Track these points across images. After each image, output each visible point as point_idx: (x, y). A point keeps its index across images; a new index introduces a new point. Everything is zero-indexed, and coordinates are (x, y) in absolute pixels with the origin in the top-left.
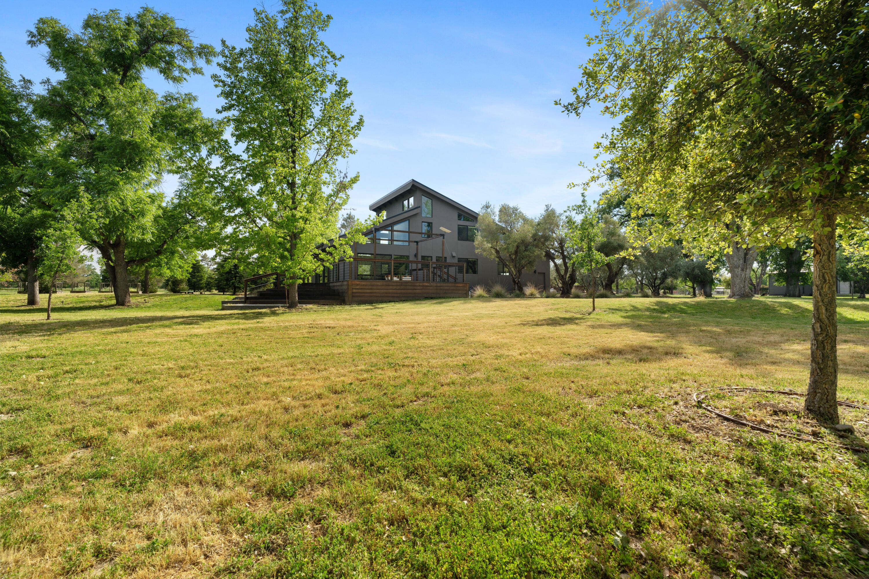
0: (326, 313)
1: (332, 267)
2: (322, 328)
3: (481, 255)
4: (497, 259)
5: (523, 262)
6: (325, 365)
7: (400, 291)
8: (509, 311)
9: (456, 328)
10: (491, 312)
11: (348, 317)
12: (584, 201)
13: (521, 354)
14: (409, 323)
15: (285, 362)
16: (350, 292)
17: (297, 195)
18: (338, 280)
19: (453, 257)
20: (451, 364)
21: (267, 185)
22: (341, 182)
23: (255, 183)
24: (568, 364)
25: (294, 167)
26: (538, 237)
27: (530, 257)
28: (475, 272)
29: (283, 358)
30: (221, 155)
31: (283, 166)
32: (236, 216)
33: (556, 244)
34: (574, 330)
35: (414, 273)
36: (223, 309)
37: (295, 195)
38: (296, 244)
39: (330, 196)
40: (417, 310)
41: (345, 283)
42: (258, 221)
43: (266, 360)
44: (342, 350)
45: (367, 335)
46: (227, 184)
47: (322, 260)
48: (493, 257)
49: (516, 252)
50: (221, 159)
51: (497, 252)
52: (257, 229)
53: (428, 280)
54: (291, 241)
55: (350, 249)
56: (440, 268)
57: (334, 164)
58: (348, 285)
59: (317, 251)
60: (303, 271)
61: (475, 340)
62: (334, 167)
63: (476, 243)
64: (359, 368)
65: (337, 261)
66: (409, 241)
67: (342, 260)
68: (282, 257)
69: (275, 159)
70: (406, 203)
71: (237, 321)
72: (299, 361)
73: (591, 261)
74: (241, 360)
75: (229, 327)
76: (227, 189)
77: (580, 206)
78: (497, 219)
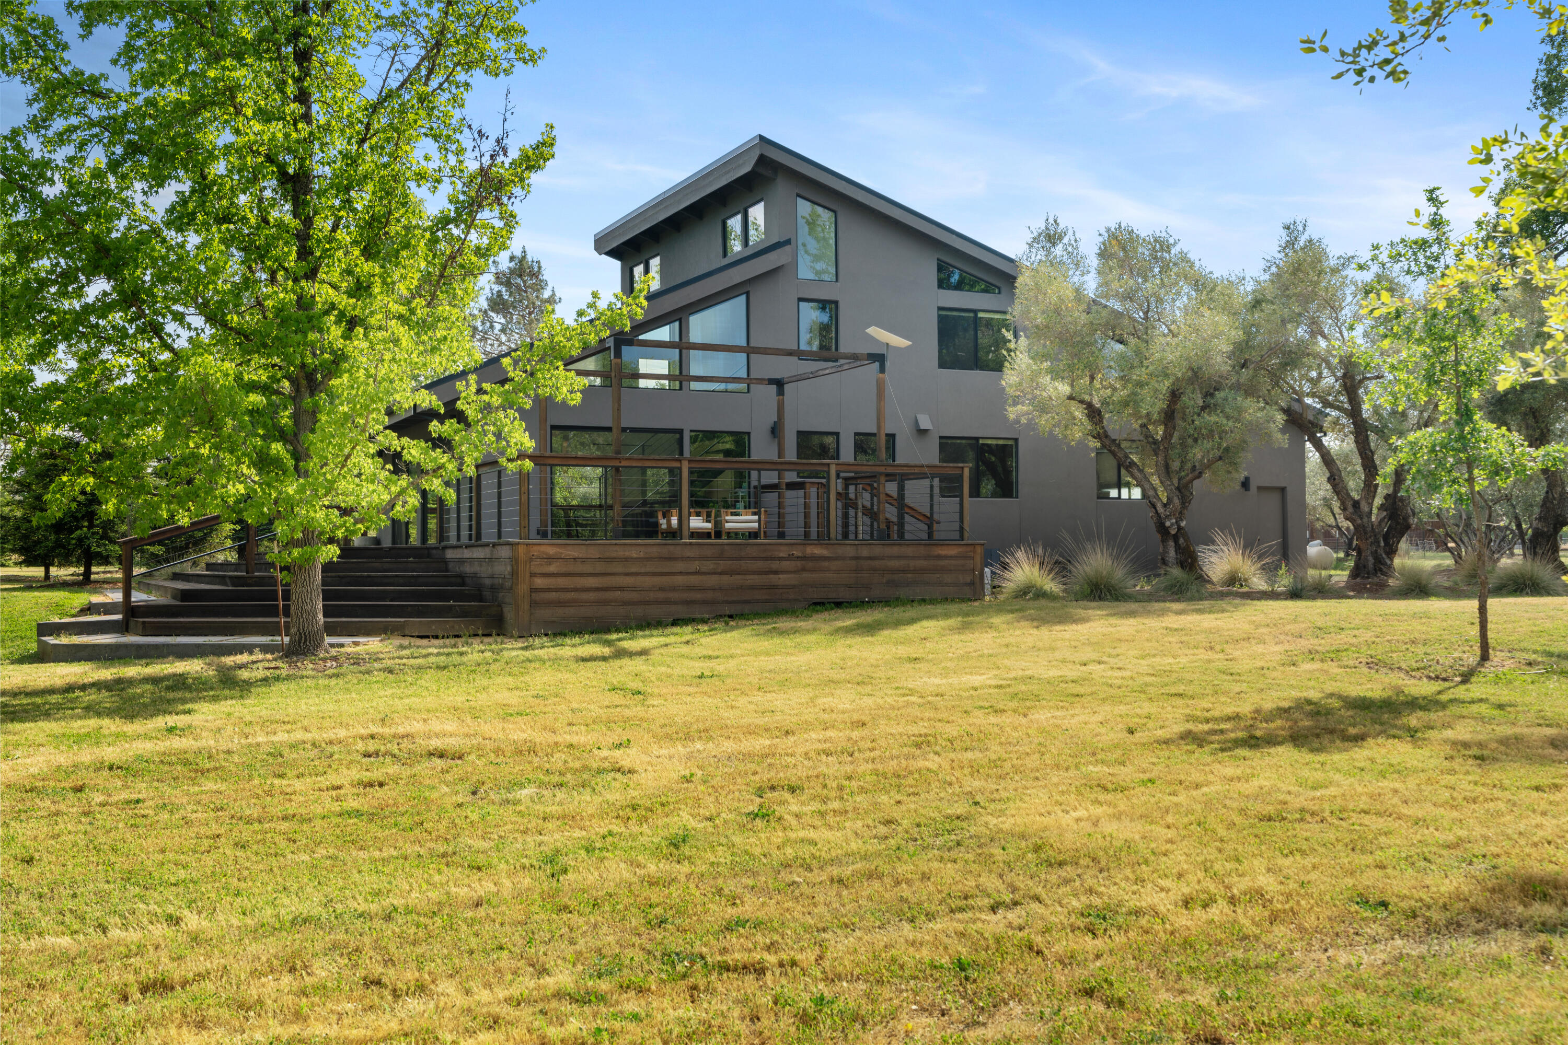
0: (429, 679)
1: (451, 496)
2: (413, 758)
3: (1031, 425)
4: (1094, 444)
5: (1197, 453)
6: (420, 962)
7: (713, 580)
8: (1144, 665)
9: (932, 762)
10: (1071, 672)
11: (513, 699)
12: (1436, 223)
13: (1187, 903)
14: (750, 731)
15: (268, 948)
16: (522, 589)
17: (318, 222)
18: (476, 536)
19: (923, 432)
20: (910, 957)
21: (203, 186)
22: (484, 172)
23: (159, 180)
24: (1381, 954)
25: (307, 118)
26: (1254, 355)
27: (1223, 434)
28: (1006, 488)
29: (259, 932)
30: (31, 76)
31: (265, 116)
32: (87, 309)
33: (1328, 381)
34: (1401, 772)
35: (770, 498)
36: (42, 656)
37: (308, 222)
38: (314, 413)
39: (444, 221)
40: (779, 661)
41: (504, 552)
42: (171, 327)
43: (195, 939)
44: (483, 887)
45: (584, 800)
46: (52, 191)
47: (414, 470)
48: (1077, 434)
49: (1169, 416)
50: (29, 90)
51: (1094, 413)
52: (166, 356)
53: (824, 536)
54: (296, 398)
55: (520, 425)
56: (869, 480)
57: (455, 101)
58: (514, 560)
59: (393, 441)
60: (345, 512)
61: (1007, 824)
62: (457, 114)
63: (1010, 378)
64: (550, 983)
65: (471, 471)
66: (749, 380)
67: (488, 463)
68: (264, 462)
69: (232, 90)
70: (735, 224)
71: (93, 722)
72: (323, 940)
73: (1470, 464)
74: (97, 938)
75: (63, 759)
76: (49, 210)
77: (1423, 244)
78: (1091, 284)
